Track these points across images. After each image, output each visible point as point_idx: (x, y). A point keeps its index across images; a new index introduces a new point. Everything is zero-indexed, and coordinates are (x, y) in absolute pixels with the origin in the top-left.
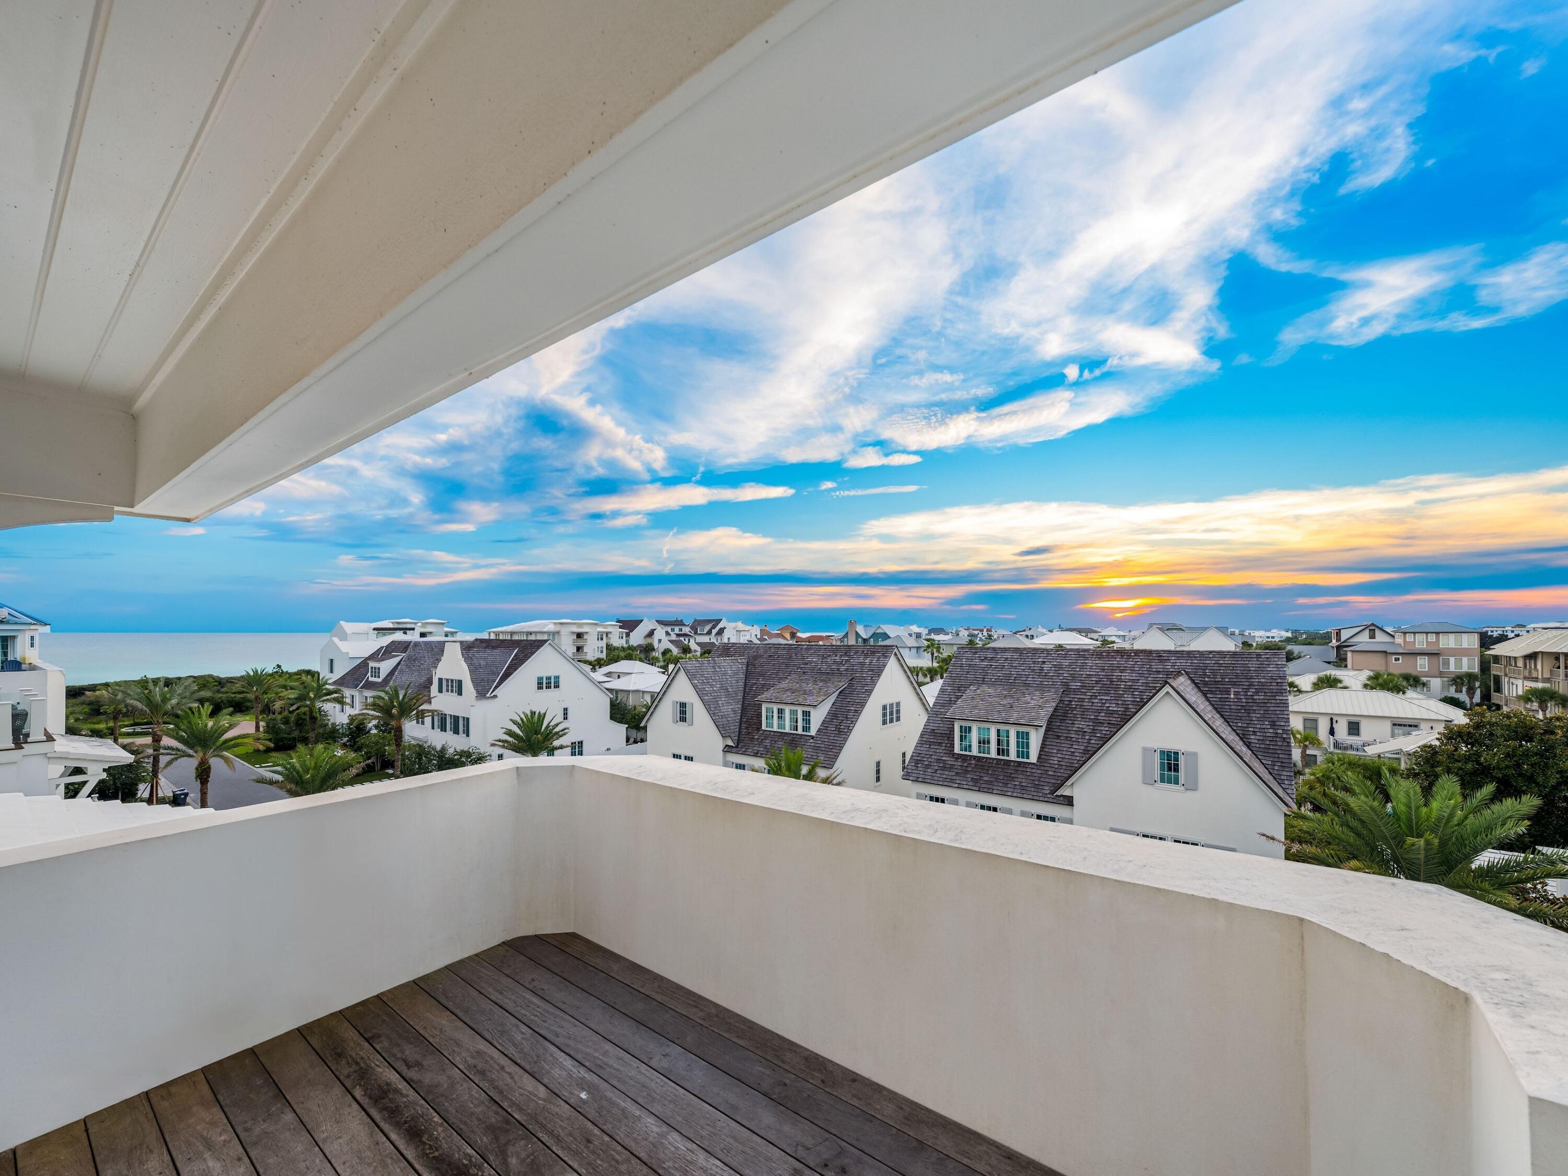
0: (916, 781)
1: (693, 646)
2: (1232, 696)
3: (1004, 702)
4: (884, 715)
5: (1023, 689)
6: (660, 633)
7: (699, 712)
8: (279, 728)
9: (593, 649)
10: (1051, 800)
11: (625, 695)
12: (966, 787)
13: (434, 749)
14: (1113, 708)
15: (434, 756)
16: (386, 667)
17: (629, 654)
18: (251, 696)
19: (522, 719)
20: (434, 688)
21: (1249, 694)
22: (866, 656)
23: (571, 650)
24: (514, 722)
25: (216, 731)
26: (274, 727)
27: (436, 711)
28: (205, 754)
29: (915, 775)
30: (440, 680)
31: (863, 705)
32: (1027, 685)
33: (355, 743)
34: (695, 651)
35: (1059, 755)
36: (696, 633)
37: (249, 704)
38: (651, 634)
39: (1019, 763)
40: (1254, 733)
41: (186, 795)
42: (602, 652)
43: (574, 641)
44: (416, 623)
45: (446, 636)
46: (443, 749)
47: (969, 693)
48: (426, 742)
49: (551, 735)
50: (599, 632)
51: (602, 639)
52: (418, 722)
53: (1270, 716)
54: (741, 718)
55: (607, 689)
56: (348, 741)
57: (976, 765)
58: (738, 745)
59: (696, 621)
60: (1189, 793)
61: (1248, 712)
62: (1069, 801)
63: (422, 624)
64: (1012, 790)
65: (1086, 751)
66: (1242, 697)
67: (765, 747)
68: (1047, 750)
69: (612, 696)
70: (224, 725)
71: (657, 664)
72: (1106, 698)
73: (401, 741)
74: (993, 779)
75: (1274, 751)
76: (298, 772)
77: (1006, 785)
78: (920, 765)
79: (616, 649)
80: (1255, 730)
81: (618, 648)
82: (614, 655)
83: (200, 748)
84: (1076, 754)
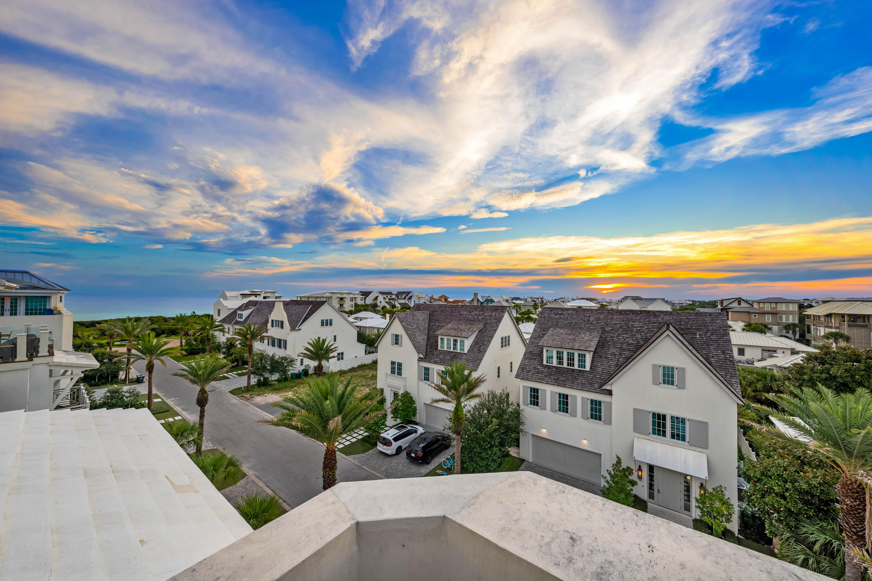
0: (523, 379)
1: (397, 305)
2: (698, 336)
3: (570, 337)
4: (502, 342)
5: (580, 330)
6: (381, 298)
7: (405, 340)
8: (192, 344)
9: (348, 306)
10: (599, 392)
11: (364, 329)
12: (551, 383)
13: (269, 356)
14: (630, 341)
15: (269, 359)
16: (246, 313)
17: (366, 308)
18: (179, 327)
19: (314, 342)
20: (269, 325)
21: (707, 335)
22: (493, 311)
23: (337, 306)
24: (310, 344)
25: (157, 346)
26: (189, 343)
27: (269, 336)
28: (151, 358)
29: (522, 376)
30: (272, 321)
31: (492, 337)
32: (581, 329)
33: (229, 352)
34: (398, 307)
35: (602, 367)
36: (398, 298)
37: (178, 331)
38: (376, 298)
39: (580, 371)
40: (713, 357)
41: (143, 377)
42: (352, 307)
43: (339, 302)
44: (261, 292)
45: (276, 298)
46: (273, 356)
47: (550, 332)
48: (264, 352)
49: (328, 350)
50: (351, 297)
51: (352, 301)
52: (261, 342)
53: (721, 348)
54: (427, 343)
55: (356, 326)
56: (226, 351)
57: (556, 371)
58: (426, 357)
59: (398, 292)
60: (681, 390)
61: (708, 345)
62: (609, 392)
63: (265, 292)
64: (577, 386)
65: (617, 365)
66: (704, 337)
67: (440, 359)
68: (595, 364)
69: (358, 330)
70: (161, 343)
71: (380, 314)
72: (626, 336)
73: (252, 352)
74: (565, 379)
75: (725, 368)
76: (196, 370)
77: (573, 382)
78: (524, 371)
79: (359, 305)
80: (713, 355)
81: (360, 305)
82: (358, 309)
83: (148, 355)
84: (611, 366)
